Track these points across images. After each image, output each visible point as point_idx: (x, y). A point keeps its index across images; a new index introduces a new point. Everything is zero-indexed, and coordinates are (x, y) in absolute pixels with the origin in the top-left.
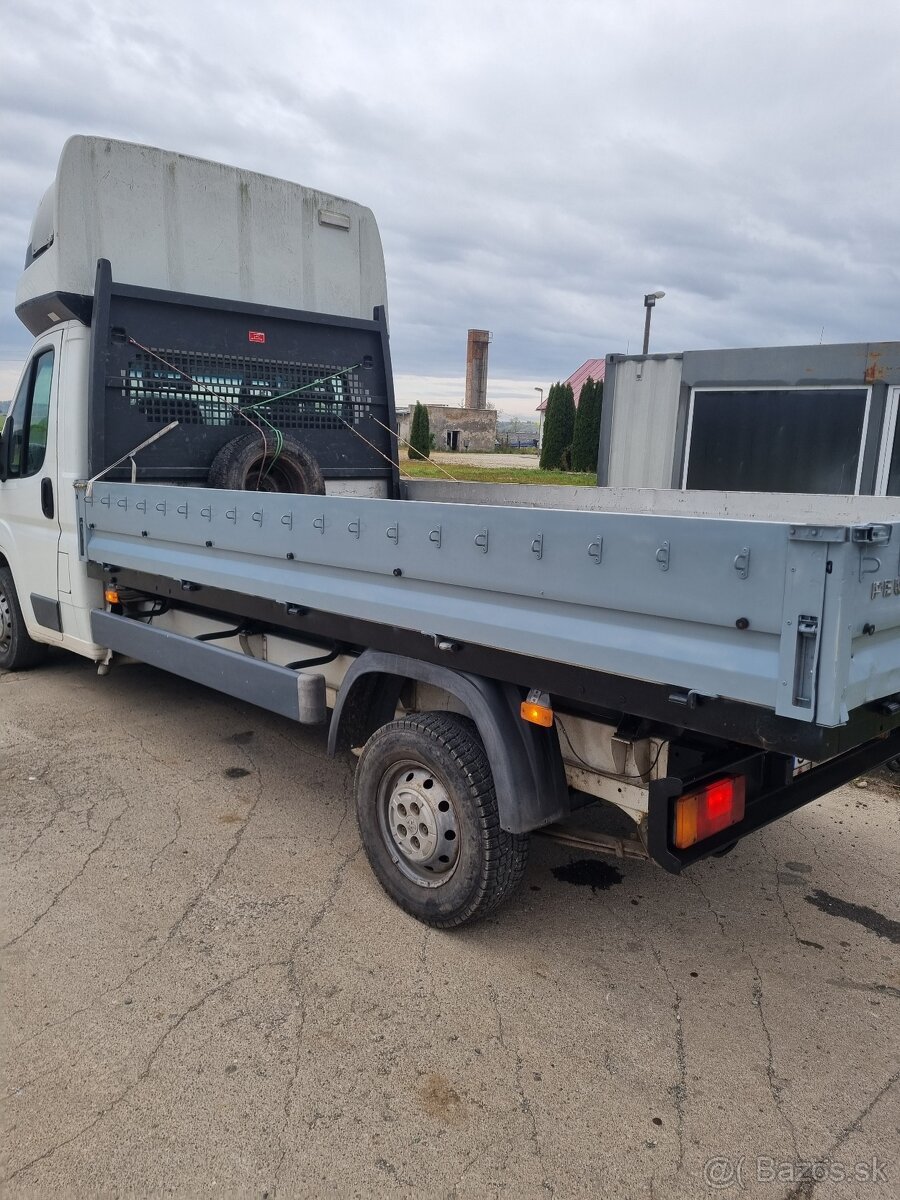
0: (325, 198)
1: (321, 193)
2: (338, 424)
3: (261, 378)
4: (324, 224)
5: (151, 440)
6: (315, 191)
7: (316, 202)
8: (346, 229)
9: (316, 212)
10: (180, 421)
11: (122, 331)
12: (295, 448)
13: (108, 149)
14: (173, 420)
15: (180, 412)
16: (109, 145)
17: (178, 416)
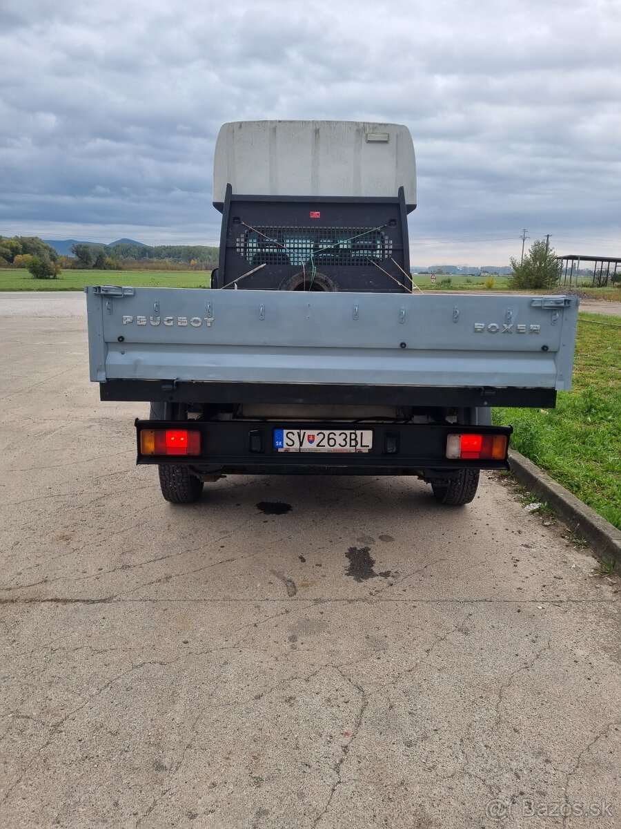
0: (371, 126)
1: (369, 123)
2: (367, 262)
3: (325, 238)
4: (369, 142)
5: (248, 274)
6: (364, 123)
7: (364, 129)
8: (386, 142)
9: (364, 136)
10: (267, 263)
11: (238, 218)
12: (323, 277)
13: (241, 127)
14: (263, 263)
15: (267, 259)
16: (241, 125)
17: (265, 261)
